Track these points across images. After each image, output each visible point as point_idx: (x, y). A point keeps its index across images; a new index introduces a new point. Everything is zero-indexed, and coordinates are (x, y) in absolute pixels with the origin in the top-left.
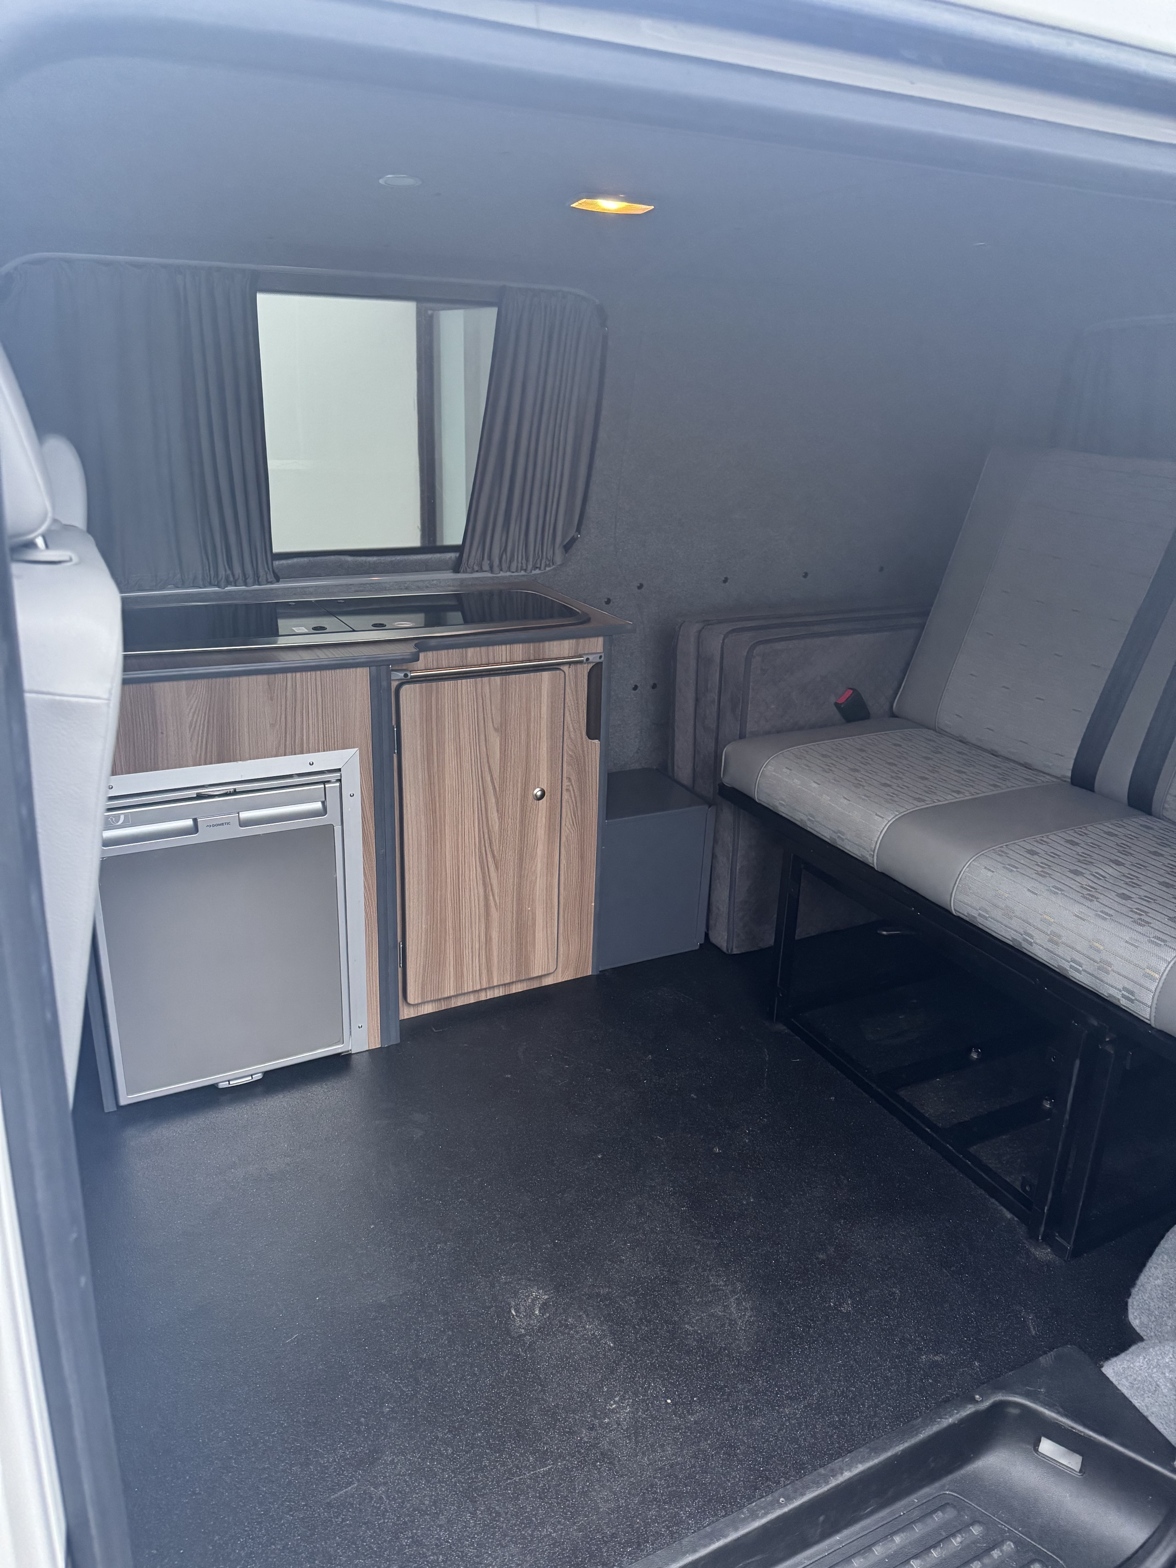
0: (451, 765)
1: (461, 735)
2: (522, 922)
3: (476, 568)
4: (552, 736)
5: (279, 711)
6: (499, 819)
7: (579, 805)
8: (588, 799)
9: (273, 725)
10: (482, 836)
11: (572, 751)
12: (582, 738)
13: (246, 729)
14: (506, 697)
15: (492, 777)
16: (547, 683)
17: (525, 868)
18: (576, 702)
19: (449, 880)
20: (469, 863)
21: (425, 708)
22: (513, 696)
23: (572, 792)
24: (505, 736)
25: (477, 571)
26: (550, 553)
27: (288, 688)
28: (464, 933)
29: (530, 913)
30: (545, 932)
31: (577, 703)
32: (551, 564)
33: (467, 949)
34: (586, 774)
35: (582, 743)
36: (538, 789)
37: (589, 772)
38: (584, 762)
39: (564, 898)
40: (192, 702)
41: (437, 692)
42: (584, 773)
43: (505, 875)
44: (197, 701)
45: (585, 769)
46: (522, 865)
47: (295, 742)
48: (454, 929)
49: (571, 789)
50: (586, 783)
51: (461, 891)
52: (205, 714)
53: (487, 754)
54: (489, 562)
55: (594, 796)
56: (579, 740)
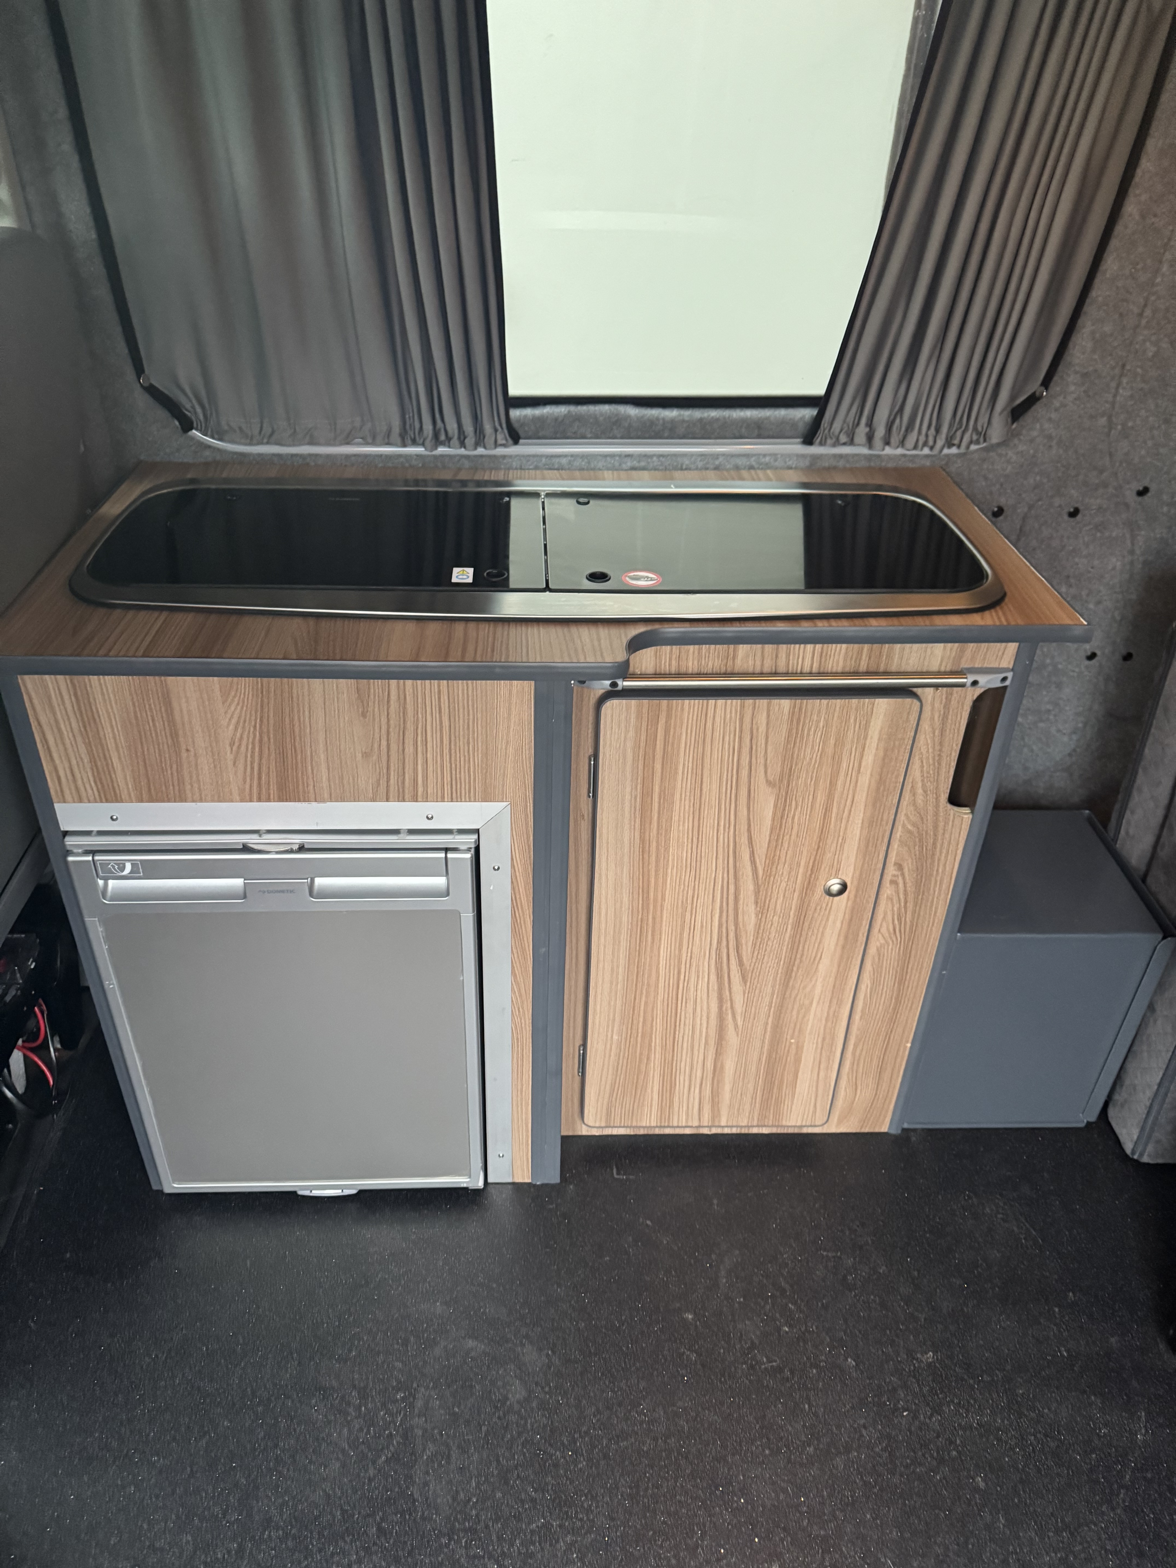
0: (681, 828)
1: (704, 785)
2: (778, 1056)
3: (843, 438)
4: (877, 799)
5: (377, 736)
6: (757, 915)
7: (910, 905)
8: (931, 898)
9: (366, 755)
10: (724, 934)
11: (914, 825)
12: (937, 806)
13: (322, 756)
14: (797, 733)
15: (752, 854)
16: (881, 717)
17: (793, 987)
18: (937, 748)
19: (661, 985)
20: (698, 966)
21: (643, 738)
22: (812, 733)
23: (901, 885)
24: (787, 793)
25: (844, 444)
26: (983, 420)
27: (392, 702)
28: (679, 1055)
29: (794, 1046)
30: (816, 1075)
31: (940, 750)
32: (982, 439)
33: (682, 1074)
34: (934, 862)
35: (936, 814)
36: (837, 881)
37: (939, 860)
38: (934, 844)
39: (858, 1029)
40: (233, 708)
41: (669, 717)
42: (929, 861)
43: (757, 991)
44: (239, 708)
45: (933, 855)
46: (788, 982)
47: (403, 783)
48: (664, 1047)
49: (900, 881)
50: (931, 875)
51: (679, 1002)
52: (255, 727)
53: (749, 819)
54: (867, 429)
55: (942, 896)
56: (930, 808)
